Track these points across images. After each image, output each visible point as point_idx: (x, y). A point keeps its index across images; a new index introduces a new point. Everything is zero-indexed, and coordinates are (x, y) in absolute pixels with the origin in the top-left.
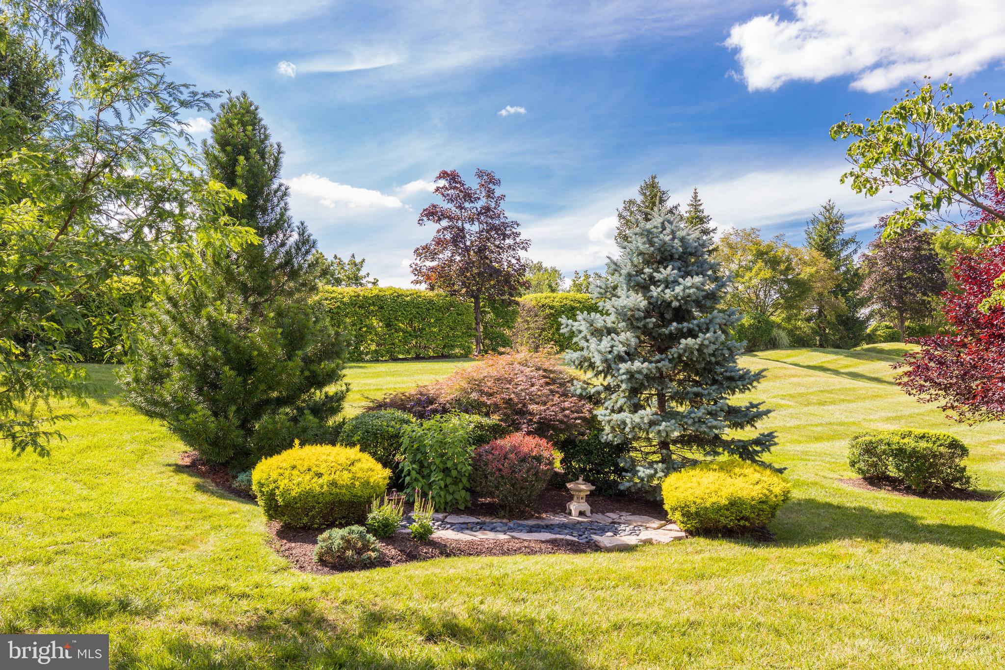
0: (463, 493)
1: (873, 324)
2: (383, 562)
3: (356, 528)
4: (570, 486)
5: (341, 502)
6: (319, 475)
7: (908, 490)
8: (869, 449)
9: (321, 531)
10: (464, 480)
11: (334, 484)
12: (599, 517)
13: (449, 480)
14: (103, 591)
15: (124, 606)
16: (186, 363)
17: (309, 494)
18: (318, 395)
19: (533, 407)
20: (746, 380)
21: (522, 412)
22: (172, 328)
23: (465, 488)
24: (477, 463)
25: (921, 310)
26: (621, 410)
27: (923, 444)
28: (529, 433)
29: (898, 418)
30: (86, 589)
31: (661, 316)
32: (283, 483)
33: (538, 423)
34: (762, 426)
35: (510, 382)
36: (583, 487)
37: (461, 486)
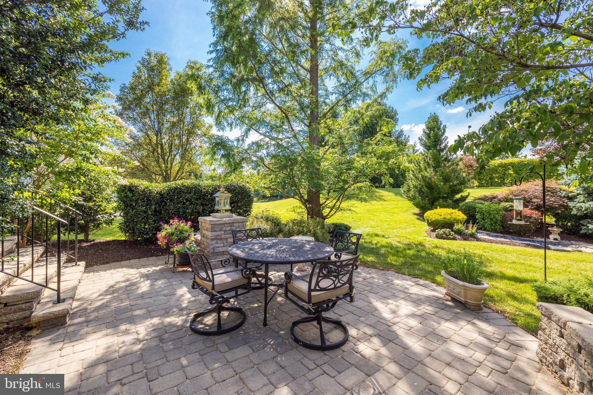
0: (499, 226)
2: (454, 239)
3: (448, 230)
6: (441, 216)
9: (438, 229)
10: (499, 222)
12: (563, 241)
13: (492, 222)
14: (380, 233)
15: (383, 236)
16: (415, 187)
17: (437, 220)
18: (458, 196)
19: (534, 200)
21: (530, 202)
22: (414, 178)
23: (499, 225)
28: (531, 209)
30: (377, 232)
32: (431, 217)
33: (537, 205)
35: (526, 191)
36: (556, 230)
37: (497, 224)
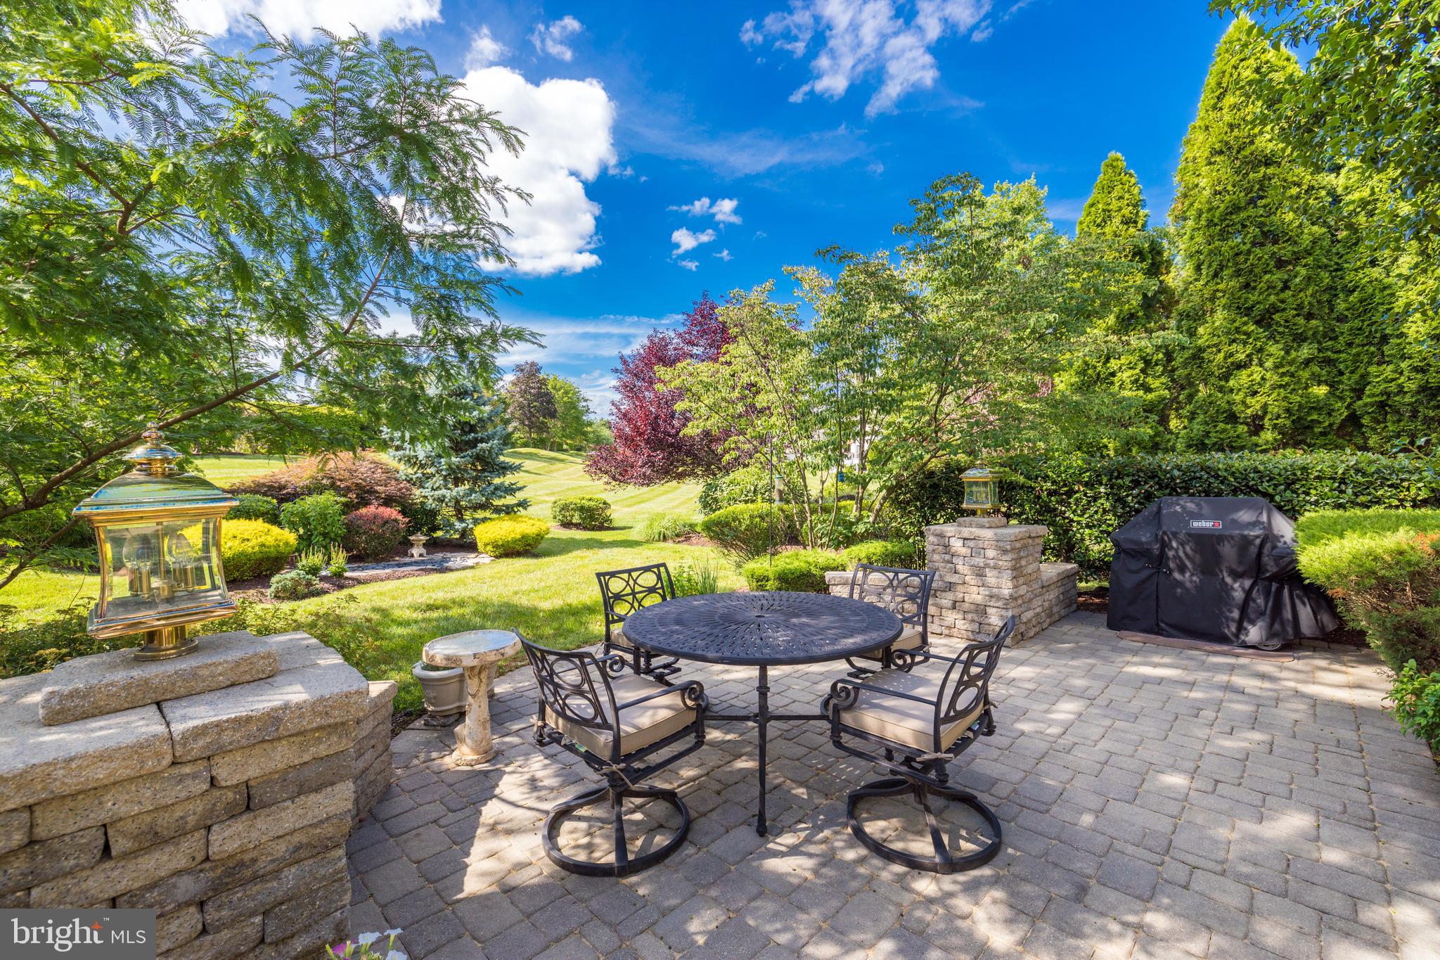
1: (516, 435)
2: (323, 592)
4: (411, 538)
5: (268, 558)
6: (247, 540)
7: (585, 529)
8: (565, 508)
9: (272, 575)
11: (263, 545)
12: (431, 557)
19: (378, 488)
20: (505, 469)
21: (372, 492)
24: (349, 526)
25: (542, 428)
26: (438, 488)
27: (592, 503)
28: (380, 505)
29: (553, 494)
31: (462, 429)
33: (385, 498)
34: (520, 496)
35: (357, 472)
36: (420, 538)
